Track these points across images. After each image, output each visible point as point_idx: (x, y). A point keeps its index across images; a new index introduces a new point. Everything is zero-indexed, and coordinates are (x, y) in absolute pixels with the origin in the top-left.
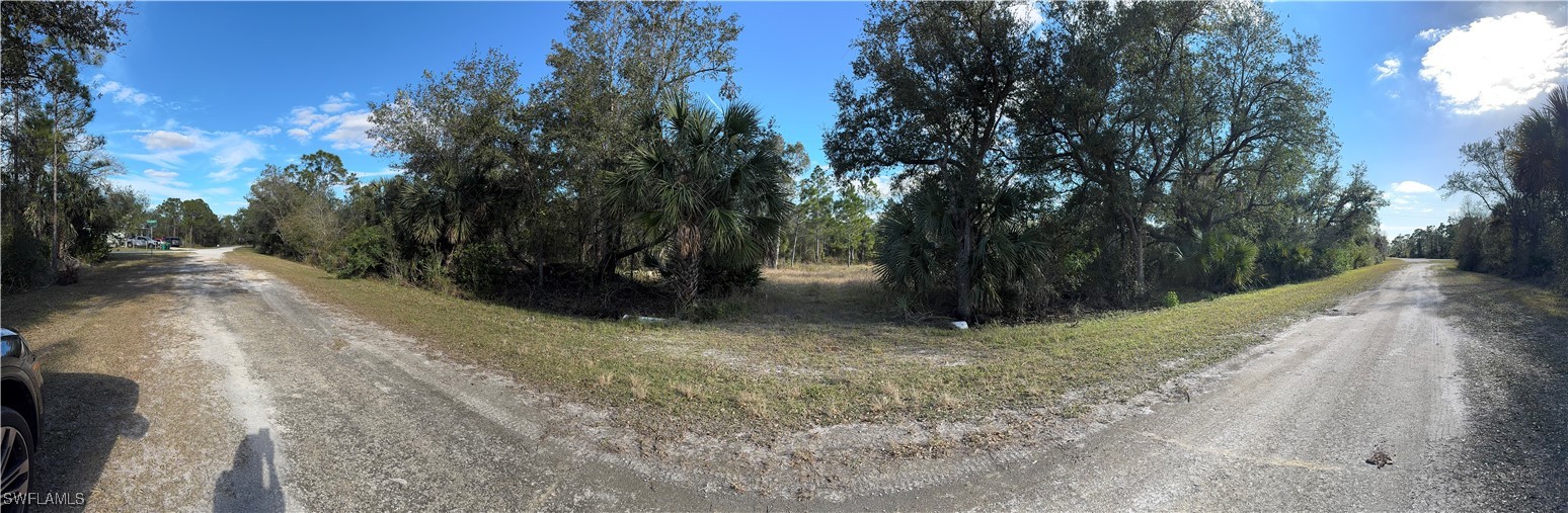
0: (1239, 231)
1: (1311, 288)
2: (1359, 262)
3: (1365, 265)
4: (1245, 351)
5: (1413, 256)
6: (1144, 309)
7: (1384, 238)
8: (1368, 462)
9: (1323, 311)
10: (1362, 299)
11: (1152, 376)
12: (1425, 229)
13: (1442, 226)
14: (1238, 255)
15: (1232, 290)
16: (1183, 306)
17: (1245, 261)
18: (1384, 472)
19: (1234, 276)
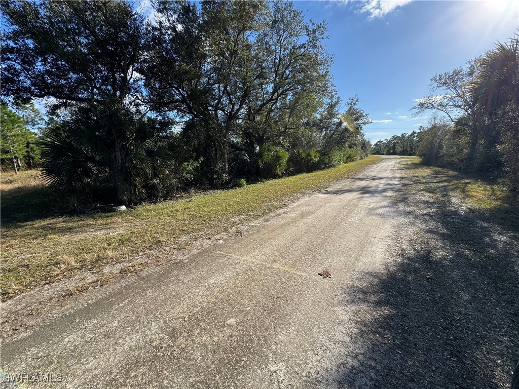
0: (278, 144)
1: (316, 175)
2: (349, 159)
3: (353, 161)
4: (274, 212)
5: (388, 153)
6: (228, 189)
7: (369, 142)
8: (319, 274)
9: (320, 191)
10: (343, 184)
11: (226, 225)
12: (400, 135)
13: (414, 133)
14: (278, 158)
15: (275, 176)
16: (248, 186)
17: (281, 161)
18: (326, 280)
19: (275, 170)
